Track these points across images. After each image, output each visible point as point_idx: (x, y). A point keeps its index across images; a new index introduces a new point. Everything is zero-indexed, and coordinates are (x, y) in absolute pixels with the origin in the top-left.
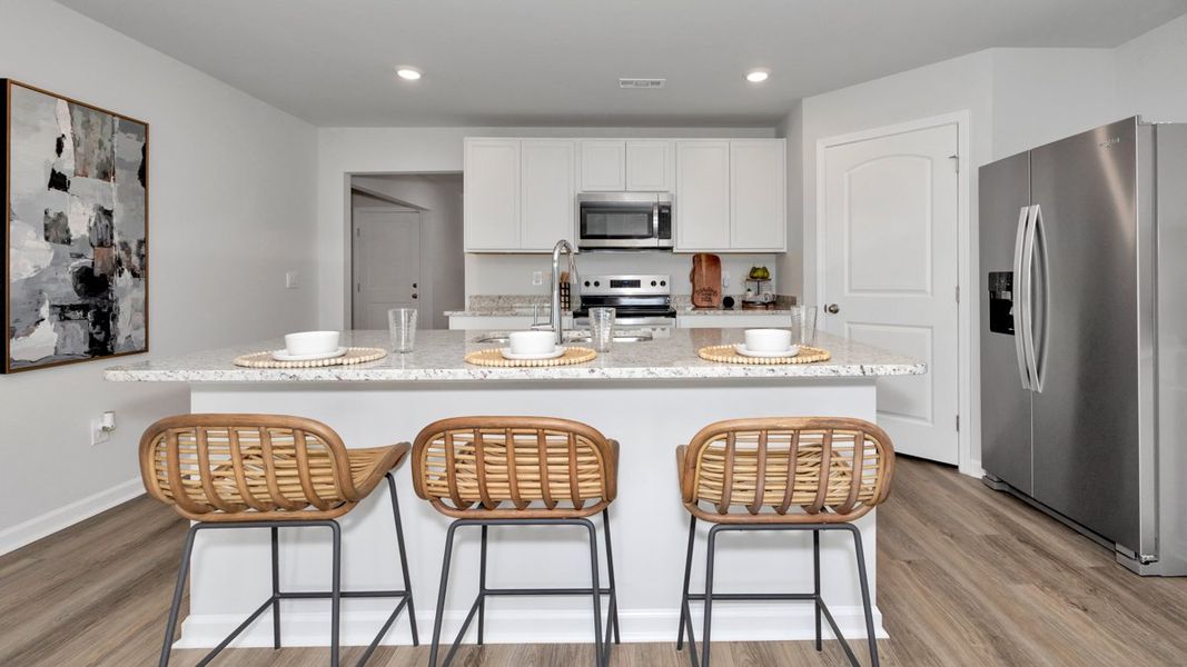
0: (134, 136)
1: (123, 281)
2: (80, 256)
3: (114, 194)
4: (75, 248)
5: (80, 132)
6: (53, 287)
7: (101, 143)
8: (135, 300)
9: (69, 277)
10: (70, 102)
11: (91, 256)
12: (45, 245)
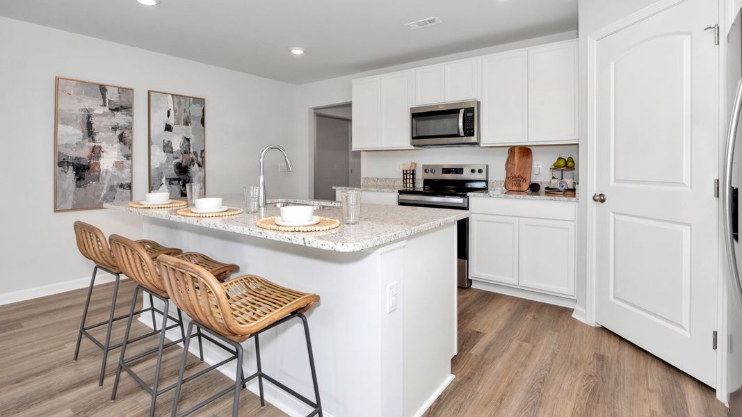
0: (199, 105)
1: (194, 169)
2: (177, 158)
3: (191, 131)
4: (175, 155)
5: (177, 107)
6: (167, 171)
7: (185, 110)
8: (200, 177)
9: (173, 167)
10: (172, 95)
11: (181, 158)
12: (163, 154)
